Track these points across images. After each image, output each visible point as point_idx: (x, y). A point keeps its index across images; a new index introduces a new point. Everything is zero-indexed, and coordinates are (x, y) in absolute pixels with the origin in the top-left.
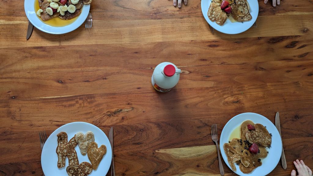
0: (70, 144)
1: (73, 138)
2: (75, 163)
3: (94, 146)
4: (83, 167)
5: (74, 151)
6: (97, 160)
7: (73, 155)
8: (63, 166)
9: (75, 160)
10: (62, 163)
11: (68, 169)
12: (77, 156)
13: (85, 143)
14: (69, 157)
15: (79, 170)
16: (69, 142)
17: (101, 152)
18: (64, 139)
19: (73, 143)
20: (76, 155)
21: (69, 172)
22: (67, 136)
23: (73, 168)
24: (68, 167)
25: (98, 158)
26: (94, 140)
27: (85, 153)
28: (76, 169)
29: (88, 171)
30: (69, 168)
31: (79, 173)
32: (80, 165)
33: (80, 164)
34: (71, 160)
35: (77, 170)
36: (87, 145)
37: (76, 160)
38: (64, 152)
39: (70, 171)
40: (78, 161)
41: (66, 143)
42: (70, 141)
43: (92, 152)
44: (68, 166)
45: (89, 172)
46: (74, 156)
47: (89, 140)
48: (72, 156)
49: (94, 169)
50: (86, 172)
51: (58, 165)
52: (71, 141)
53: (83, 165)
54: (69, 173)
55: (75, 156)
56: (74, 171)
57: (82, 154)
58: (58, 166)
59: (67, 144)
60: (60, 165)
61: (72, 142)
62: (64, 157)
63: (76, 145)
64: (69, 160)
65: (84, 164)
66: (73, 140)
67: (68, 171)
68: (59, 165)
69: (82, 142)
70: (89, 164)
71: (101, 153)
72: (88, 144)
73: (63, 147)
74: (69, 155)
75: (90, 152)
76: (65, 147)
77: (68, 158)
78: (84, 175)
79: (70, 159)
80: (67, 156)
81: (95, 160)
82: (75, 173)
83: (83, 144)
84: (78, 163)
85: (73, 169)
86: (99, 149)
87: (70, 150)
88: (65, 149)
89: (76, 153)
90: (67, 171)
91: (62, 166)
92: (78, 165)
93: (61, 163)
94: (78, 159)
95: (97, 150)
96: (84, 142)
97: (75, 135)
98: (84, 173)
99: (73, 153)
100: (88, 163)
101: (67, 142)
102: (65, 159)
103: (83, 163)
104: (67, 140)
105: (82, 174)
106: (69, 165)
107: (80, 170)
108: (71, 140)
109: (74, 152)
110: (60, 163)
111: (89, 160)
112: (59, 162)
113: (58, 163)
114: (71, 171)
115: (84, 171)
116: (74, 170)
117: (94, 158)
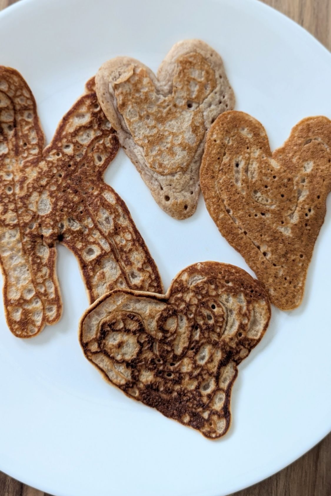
0: (69, 151)
1: (80, 103)
2: (136, 281)
3: (242, 143)
4: (202, 304)
5: (110, 198)
6: (287, 233)
7: (107, 228)
8: (52, 314)
9: (129, 263)
10: (38, 295)
11: (93, 334)
12: (136, 232)
13: (173, 125)
14: (79, 245)
15: (171, 325)
16: (58, 137)
17: (309, 167)
18: (14, 125)
19: (85, 139)
20: (123, 222)
21: (107, 354)
22: (32, 98)
23: (132, 316)
24: (88, 314)
25: (295, 219)
26: (232, 97)
27: (184, 197)
28: (152, 326)
29: (242, 327)
30: (95, 322)
31: (179, 351)
32: (174, 291)
33: (167, 282)
34: (99, 261)
35: (161, 328)
36: (189, 137)
37: (137, 257)
38: (35, 217)
39: (112, 341)
40: (149, 261)
41: (36, 151)
42: (62, 128)
43: (239, 185)
44: (88, 306)
45: (251, 335)
46: (117, 230)
47: (199, 99)
48: (97, 235)
49: (282, 307)
50: (231, 331)
51: (8, 314)
52: (72, 130)
53: (192, 286)
54: (105, 363)
55: (125, 229)
56: (144, 338)
57: (165, 208)
58: (11, 322)
59: (41, 157)
60: (26, 313)
61: (76, 133)
62: (45, 253)
63: (112, 154)
64: (84, 266)
65: (199, 280)
66: (86, 120)
67: (94, 347)
68: (18, 316)
69: (152, 122)
70: (238, 270)
71: (312, 176)
72: (195, 129)
73: (23, 180)
74: (76, 227)
75: (229, 186)
76: (32, 174)
77: (77, 252)
78: (219, 356)
79: (93, 257)
80: (60, 238)
81: (276, 238)
82: (149, 355)
83: (159, 139)
84: (158, 278)
85: (133, 326)
86: (282, 151)
87: (76, 192)
88: (41, 190)
89: (126, 211)
90: (85, 346)
91: (38, 319)
92: (159, 289)
93: (29, 297)
94: (147, 253)
95: (275, 164)
96: (161, 120)
97: (91, 84)
98: (215, 344)
99: (104, 214)
100: (230, 270)
101: (41, 138)
102: (51, 265)
103: (192, 270)
104: (36, 126)
105: (206, 352)
106: (92, 300)
107: (184, 325)
108: (66, 119)
109: (105, 205)
110: (22, 302)
111: (231, 242)
112: (14, 296)
113: (7, 302)
114: (120, 345)
115: (211, 329)
116: (142, 330)
117: (262, 228)
